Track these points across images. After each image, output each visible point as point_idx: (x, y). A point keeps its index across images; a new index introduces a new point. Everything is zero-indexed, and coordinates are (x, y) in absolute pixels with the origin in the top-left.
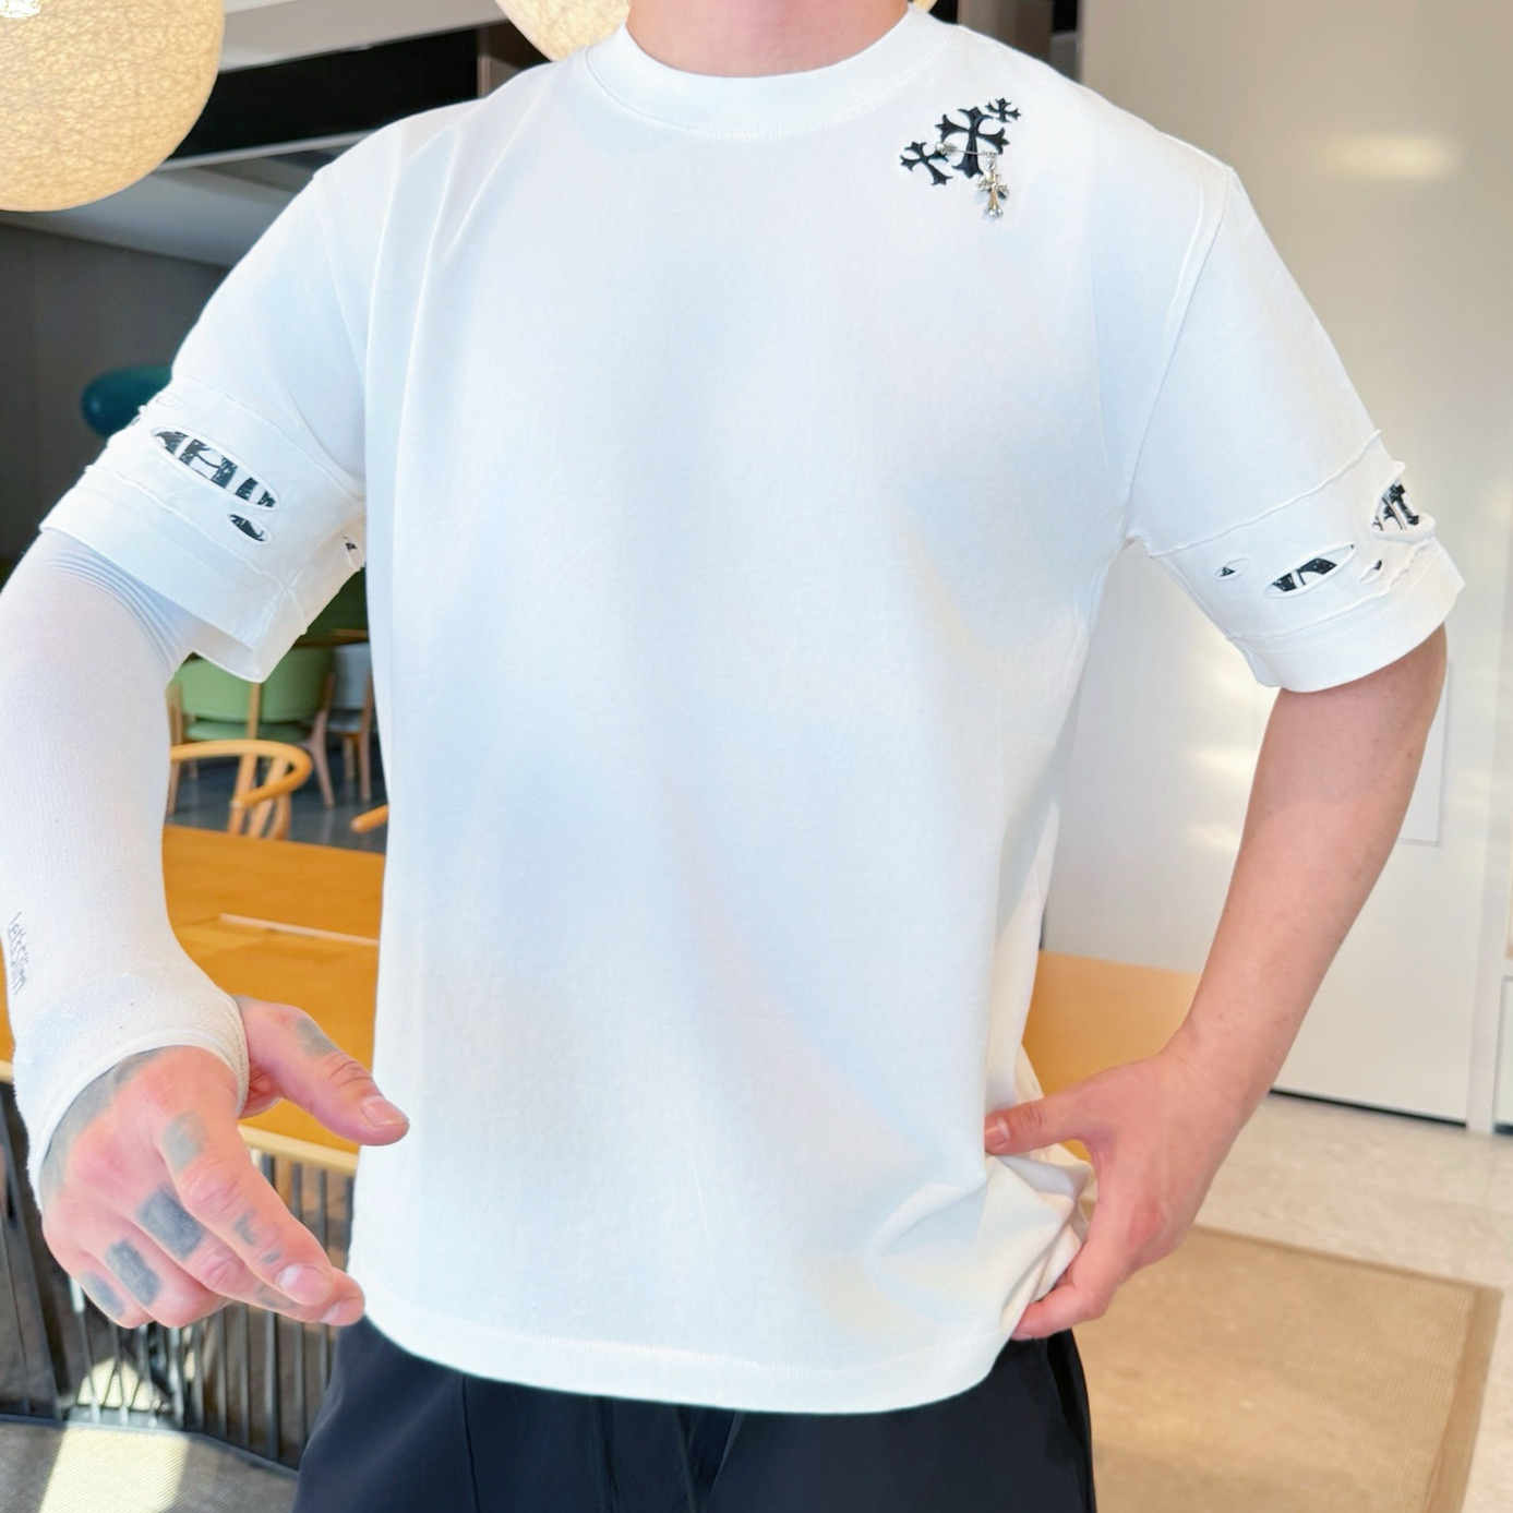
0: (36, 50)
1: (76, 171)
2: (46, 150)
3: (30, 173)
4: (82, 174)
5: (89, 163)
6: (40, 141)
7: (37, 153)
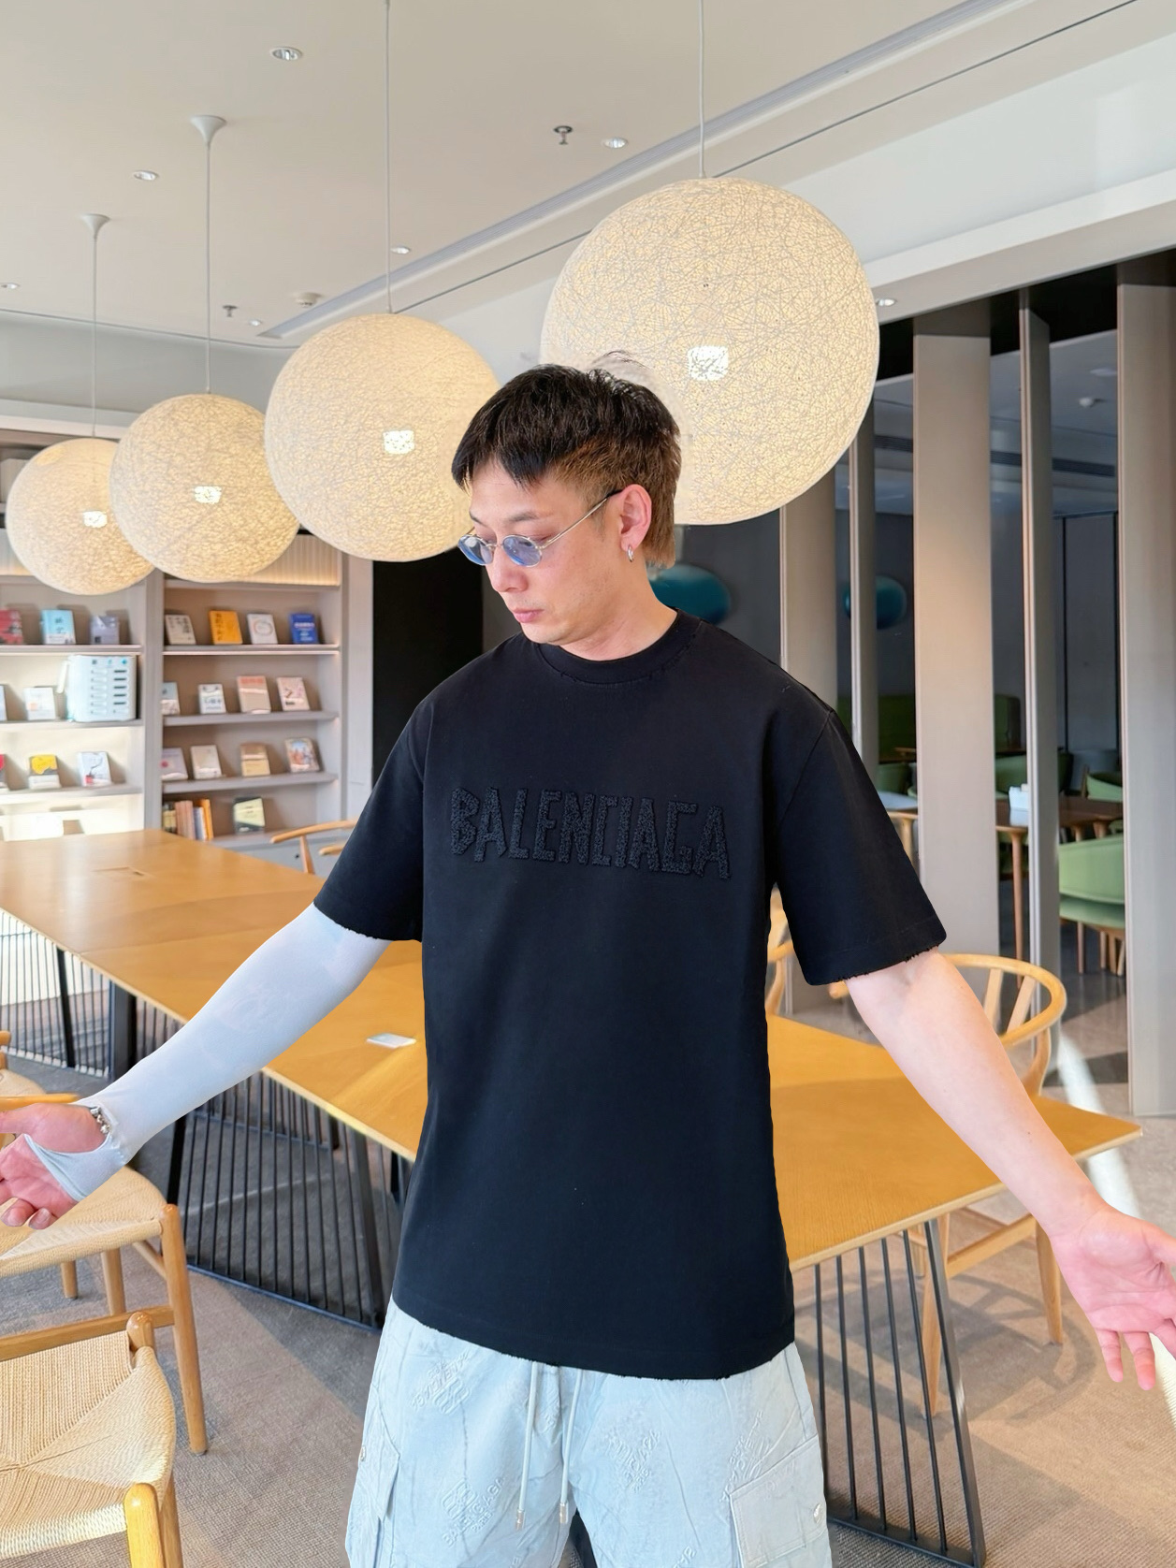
0: (393, 485)
1: (424, 542)
2: (405, 534)
3: (398, 546)
4: (427, 544)
5: (430, 538)
6: (401, 530)
7: (400, 536)
